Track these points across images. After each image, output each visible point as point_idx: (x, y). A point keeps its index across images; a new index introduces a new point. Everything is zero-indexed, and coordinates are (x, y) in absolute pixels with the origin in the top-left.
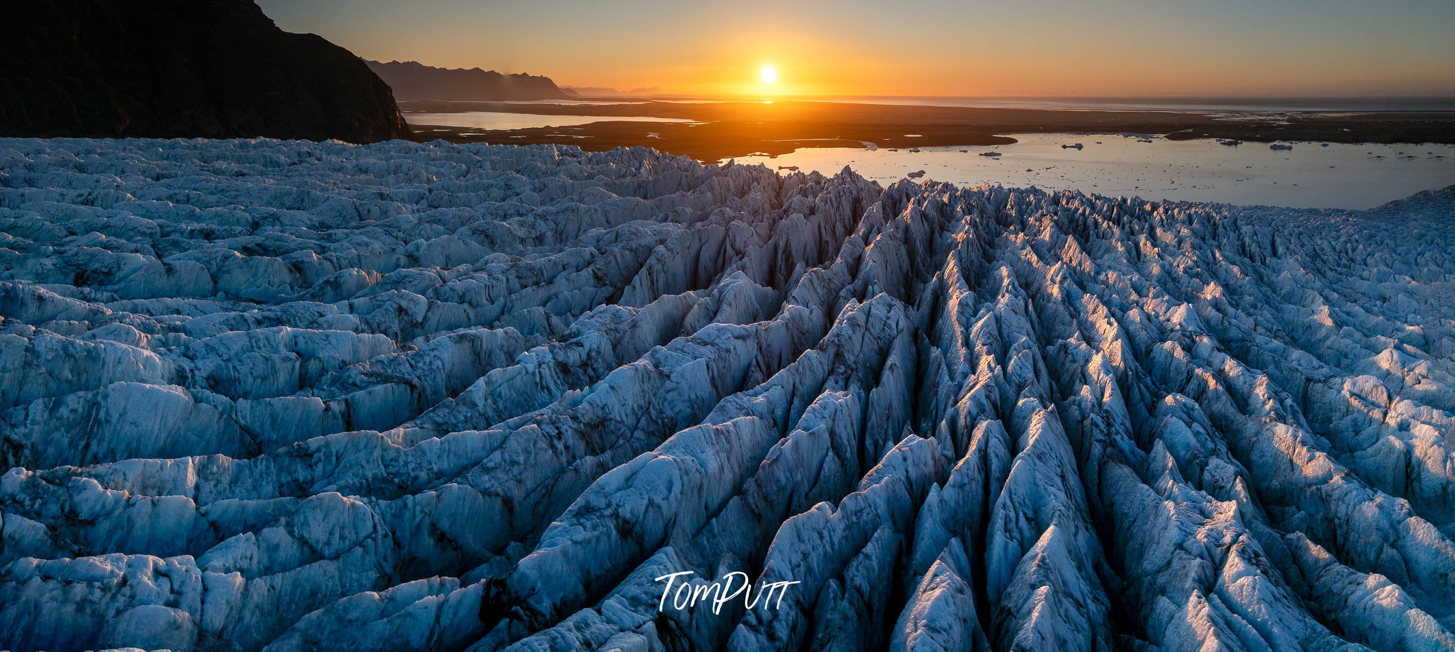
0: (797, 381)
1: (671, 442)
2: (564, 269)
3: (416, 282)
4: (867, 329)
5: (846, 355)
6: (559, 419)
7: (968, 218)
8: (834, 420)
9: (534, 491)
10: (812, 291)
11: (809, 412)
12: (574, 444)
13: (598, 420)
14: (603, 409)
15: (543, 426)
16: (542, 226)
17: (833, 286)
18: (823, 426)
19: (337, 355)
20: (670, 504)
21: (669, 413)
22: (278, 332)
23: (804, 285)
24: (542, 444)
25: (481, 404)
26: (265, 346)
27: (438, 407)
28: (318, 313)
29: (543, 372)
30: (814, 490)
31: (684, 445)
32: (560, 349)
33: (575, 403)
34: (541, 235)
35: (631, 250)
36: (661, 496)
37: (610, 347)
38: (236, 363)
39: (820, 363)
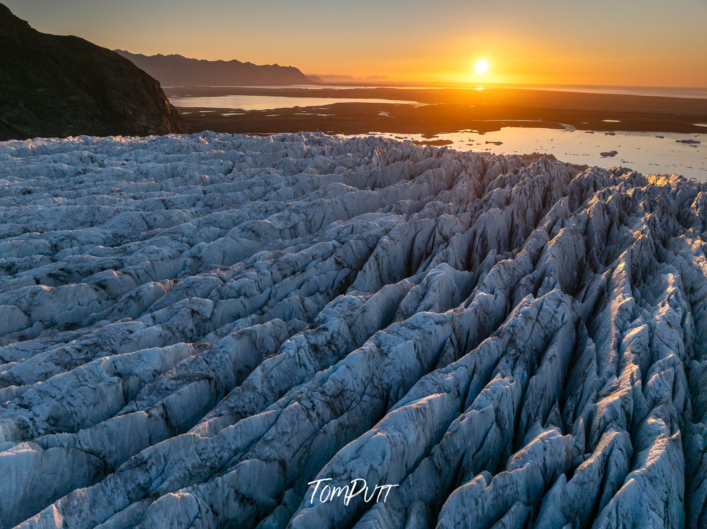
0: (478, 361)
1: (386, 420)
2: (314, 259)
3: (202, 286)
4: (537, 320)
5: (517, 341)
6: (313, 395)
7: (648, 216)
8: (500, 401)
9: (298, 450)
10: (498, 279)
11: (483, 394)
12: (322, 412)
13: (339, 391)
14: (342, 383)
15: (303, 402)
16: (295, 218)
17: (516, 273)
18: (491, 407)
19: (150, 367)
20: (383, 468)
21: (386, 380)
22: (99, 364)
23: (493, 275)
24: (303, 416)
25: (259, 387)
26: (90, 378)
27: (230, 395)
28: (128, 331)
29: (301, 354)
30: (479, 453)
31: (394, 423)
32: (312, 334)
33: (323, 381)
34: (295, 225)
35: (363, 239)
36: (378, 463)
37: (347, 328)
38: (70, 399)
39: (497, 346)
